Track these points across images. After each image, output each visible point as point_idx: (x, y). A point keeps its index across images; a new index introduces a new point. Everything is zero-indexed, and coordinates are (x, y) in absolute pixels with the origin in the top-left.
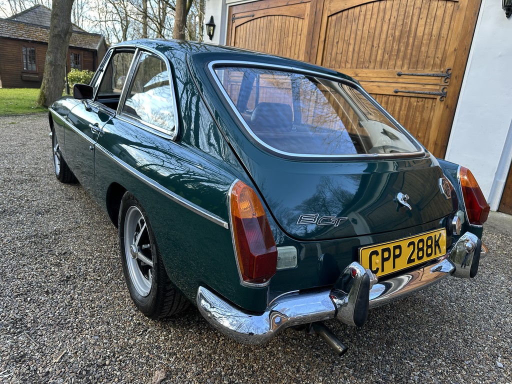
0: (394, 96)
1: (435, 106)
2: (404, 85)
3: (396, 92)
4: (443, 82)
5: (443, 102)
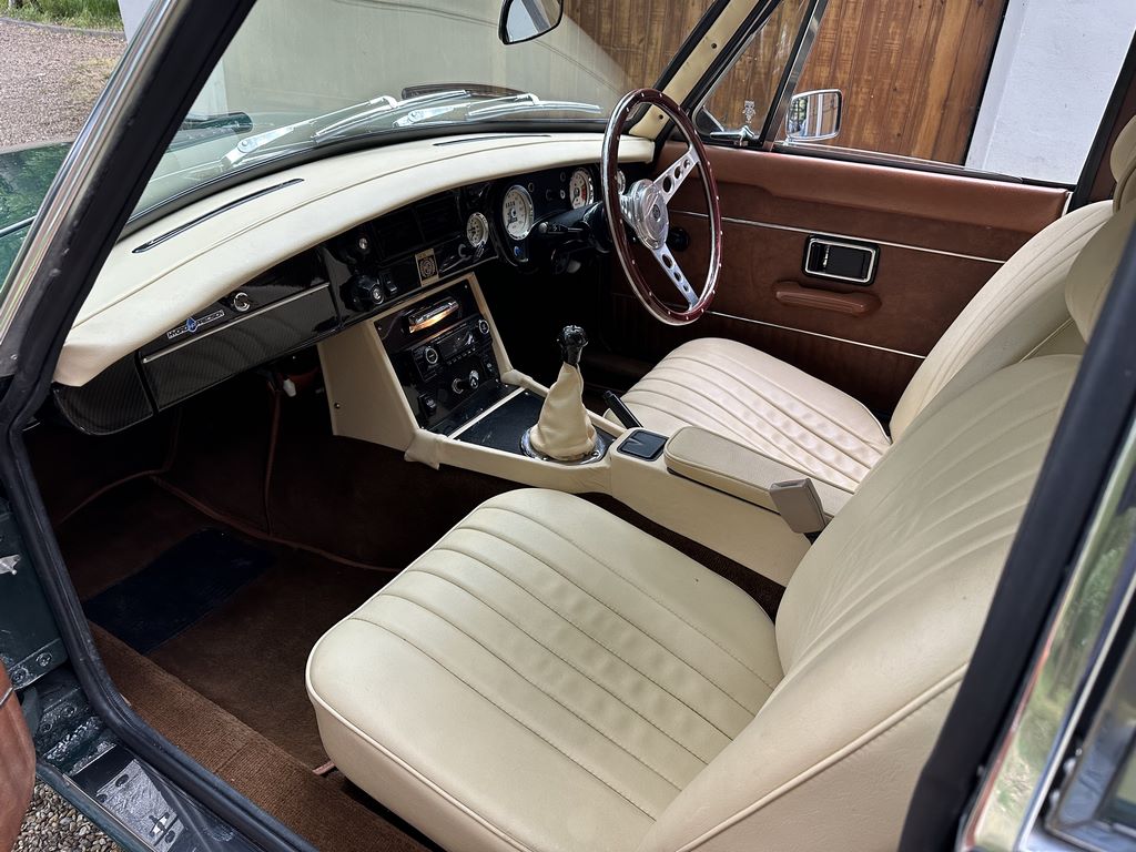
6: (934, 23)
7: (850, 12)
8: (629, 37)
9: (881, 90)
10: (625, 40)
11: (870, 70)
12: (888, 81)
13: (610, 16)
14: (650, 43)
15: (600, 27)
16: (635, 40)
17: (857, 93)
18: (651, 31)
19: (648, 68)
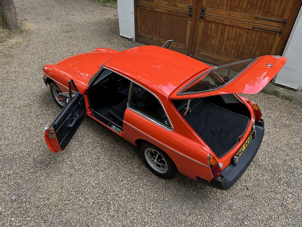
0: (252, 30)
1: (275, 38)
2: (258, 25)
3: (254, 28)
4: (281, 26)
5: (280, 37)
6: (273, 42)
7: (257, 37)
8: (213, 35)
9: (262, 53)
10: (212, 35)
11: (260, 48)
12: (263, 51)
13: (210, 30)
14: (217, 36)
15: (208, 32)
16: (214, 35)
17: (257, 52)
18: (218, 34)
19: (216, 42)
